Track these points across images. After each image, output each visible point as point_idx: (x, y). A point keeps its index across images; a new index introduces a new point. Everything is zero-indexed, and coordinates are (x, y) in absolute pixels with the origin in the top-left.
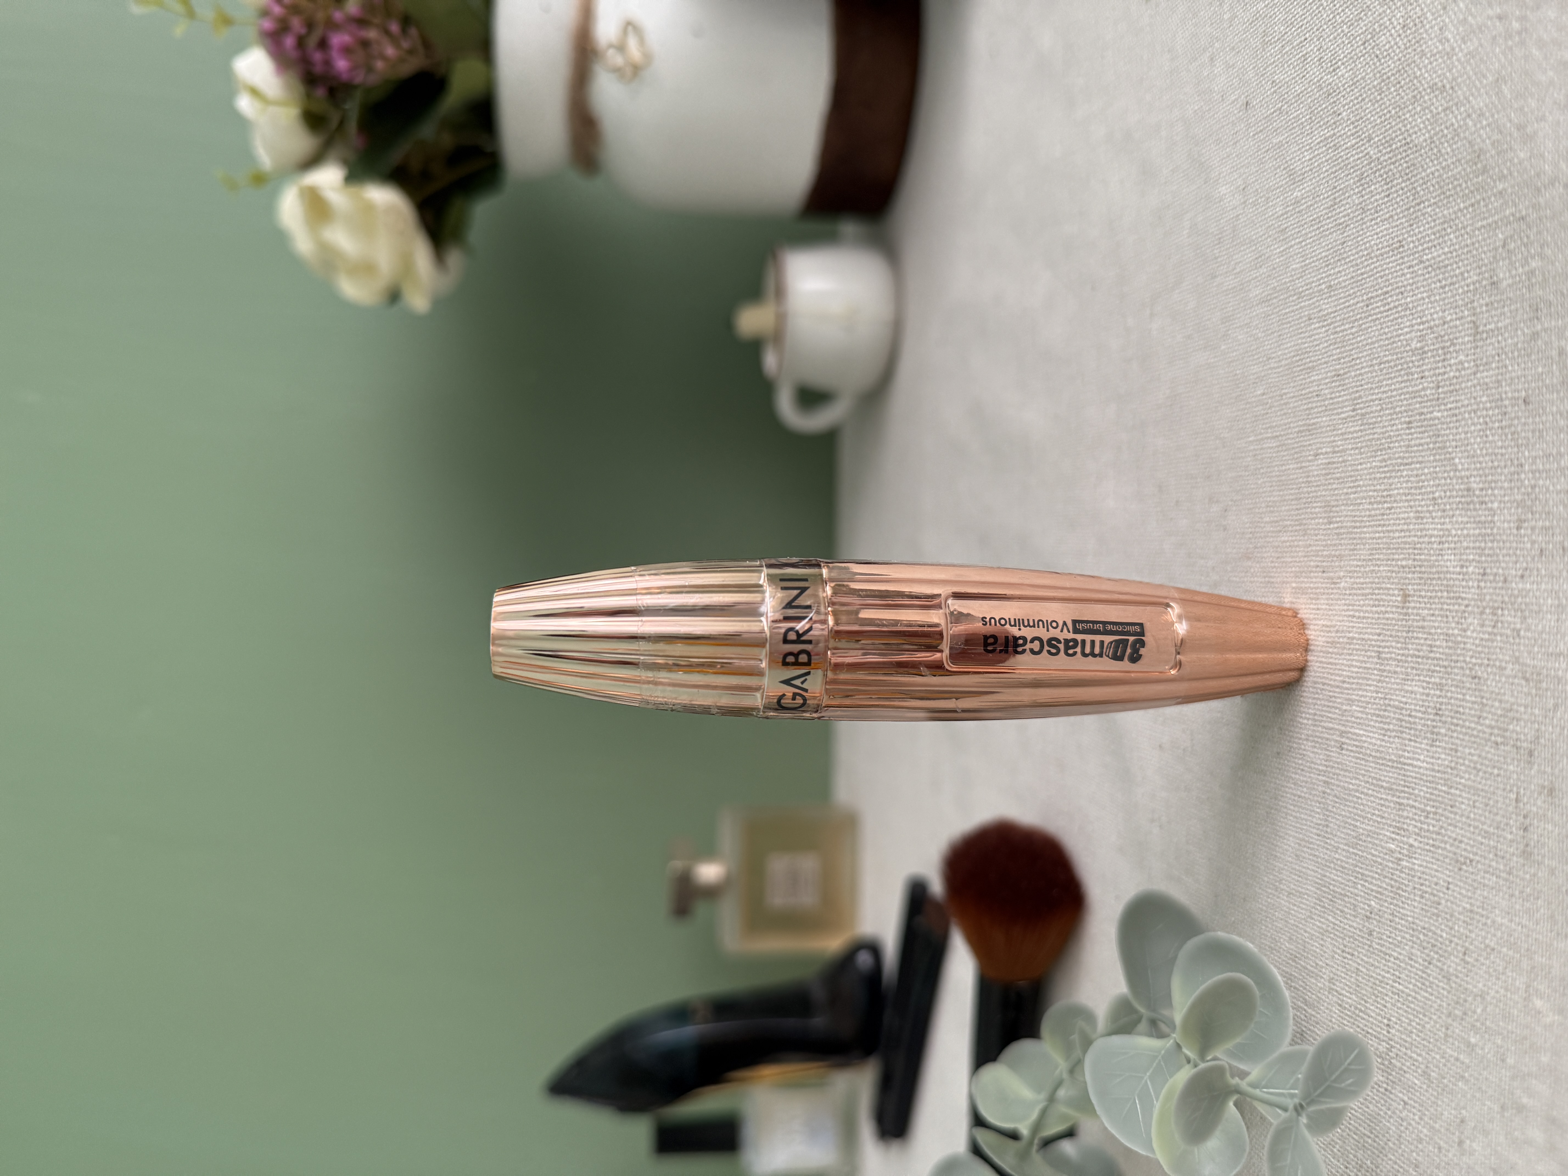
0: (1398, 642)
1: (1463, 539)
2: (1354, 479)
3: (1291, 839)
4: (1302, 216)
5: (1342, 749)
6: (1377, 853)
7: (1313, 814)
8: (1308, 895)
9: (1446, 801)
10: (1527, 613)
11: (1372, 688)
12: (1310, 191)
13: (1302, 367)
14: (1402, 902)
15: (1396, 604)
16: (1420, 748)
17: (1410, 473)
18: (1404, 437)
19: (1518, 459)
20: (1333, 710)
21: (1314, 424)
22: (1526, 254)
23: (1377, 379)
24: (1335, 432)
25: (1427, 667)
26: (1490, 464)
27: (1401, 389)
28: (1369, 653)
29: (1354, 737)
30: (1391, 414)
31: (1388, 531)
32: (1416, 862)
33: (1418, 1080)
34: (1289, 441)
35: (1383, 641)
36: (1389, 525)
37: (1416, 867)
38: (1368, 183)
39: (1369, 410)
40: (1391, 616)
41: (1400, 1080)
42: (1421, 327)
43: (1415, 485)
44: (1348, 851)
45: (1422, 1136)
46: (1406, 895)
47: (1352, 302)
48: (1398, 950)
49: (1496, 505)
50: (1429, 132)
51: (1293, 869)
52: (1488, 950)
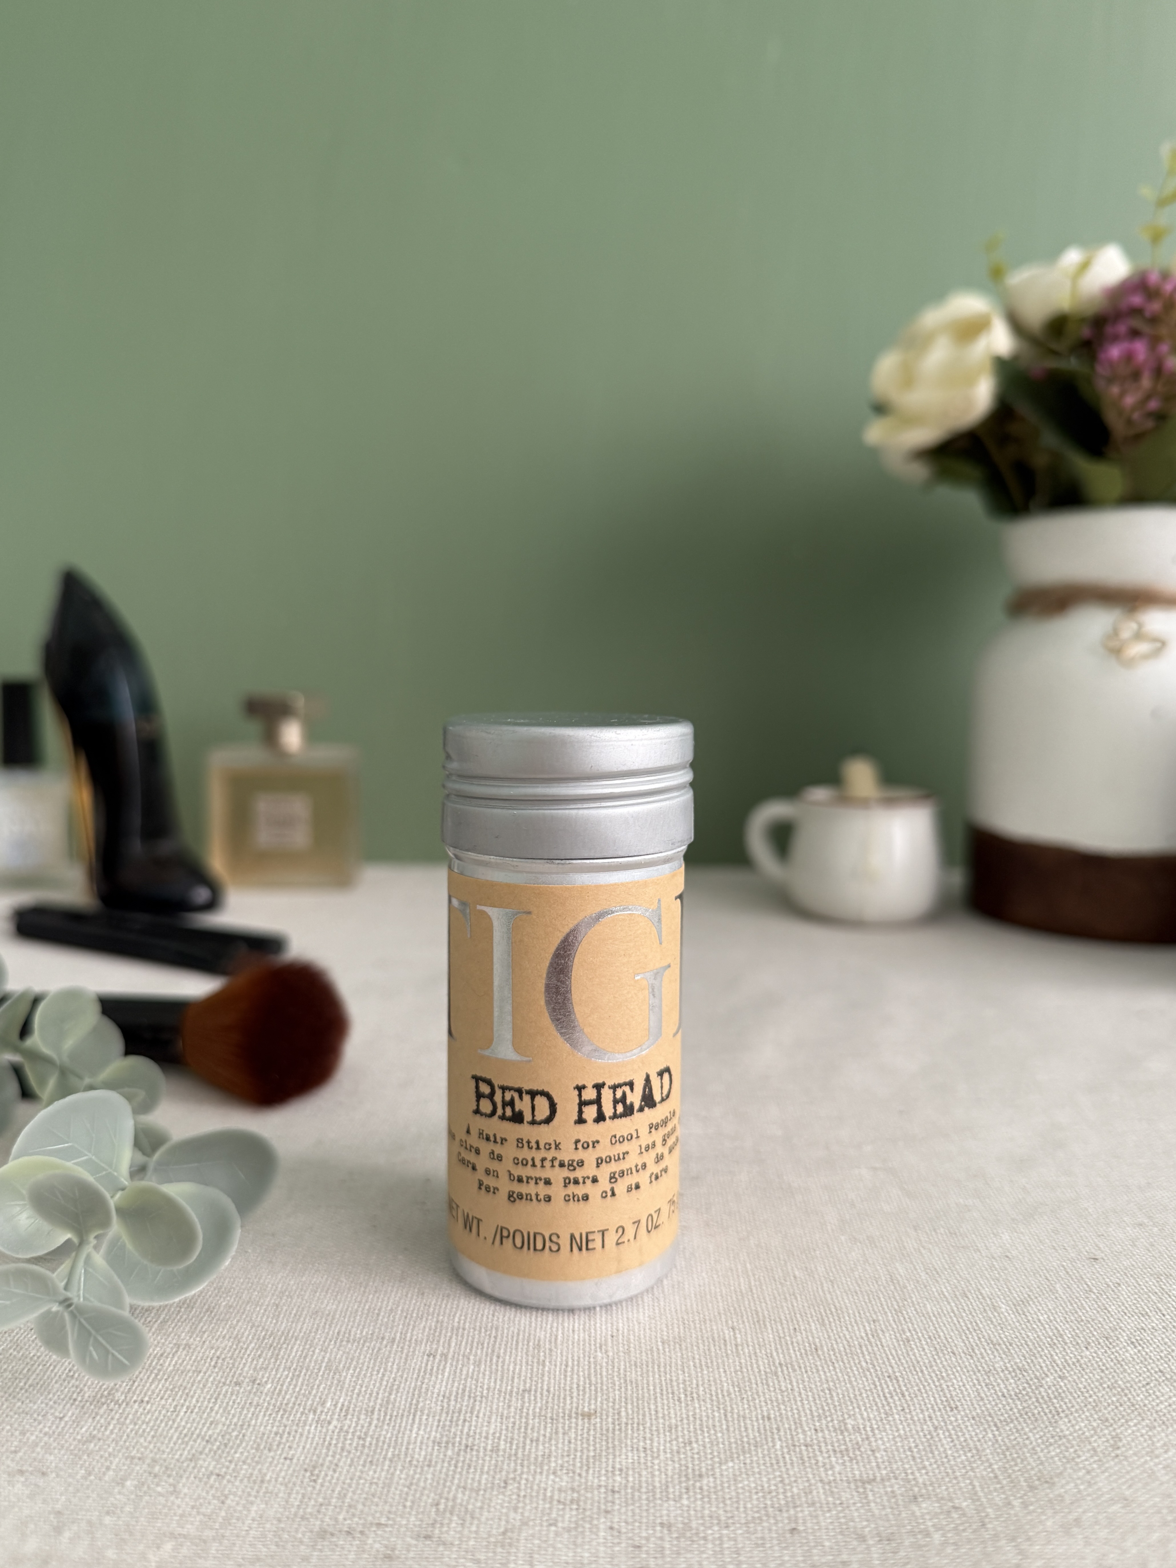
0: (541, 1409)
1: (650, 1470)
2: (710, 1365)
3: (334, 1307)
4: (981, 1313)
5: (429, 1356)
6: (321, 1389)
7: (361, 1327)
8: (275, 1324)
9: (377, 1456)
10: (573, 1533)
11: (492, 1384)
12: (1007, 1321)
13: (824, 1314)
14: (270, 1415)
15: (581, 1407)
16: (431, 1431)
17: (717, 1419)
18: (754, 1413)
19: (733, 1523)
20: (469, 1347)
21: (765, 1326)
22: (947, 1528)
23: (813, 1386)
24: (757, 1346)
25: (516, 1437)
26: (728, 1496)
27: (804, 1410)
28: (528, 1381)
29: (441, 1367)
30: (777, 1400)
31: (656, 1398)
32: (313, 1428)
33: (86, 1431)
34: (747, 1302)
35: (542, 1394)
36: (663, 1399)
37: (307, 1428)
38: (1016, 1376)
39: (781, 1379)
40: (568, 1402)
41: (85, 1413)
42: (868, 1429)
43: (705, 1424)
44: (322, 1362)
45: (28, 1435)
46: (279, 1418)
47: (893, 1362)
48: (221, 1411)
49: (685, 1502)
50: (1071, 1434)
51: (303, 1308)
52: (223, 1498)
